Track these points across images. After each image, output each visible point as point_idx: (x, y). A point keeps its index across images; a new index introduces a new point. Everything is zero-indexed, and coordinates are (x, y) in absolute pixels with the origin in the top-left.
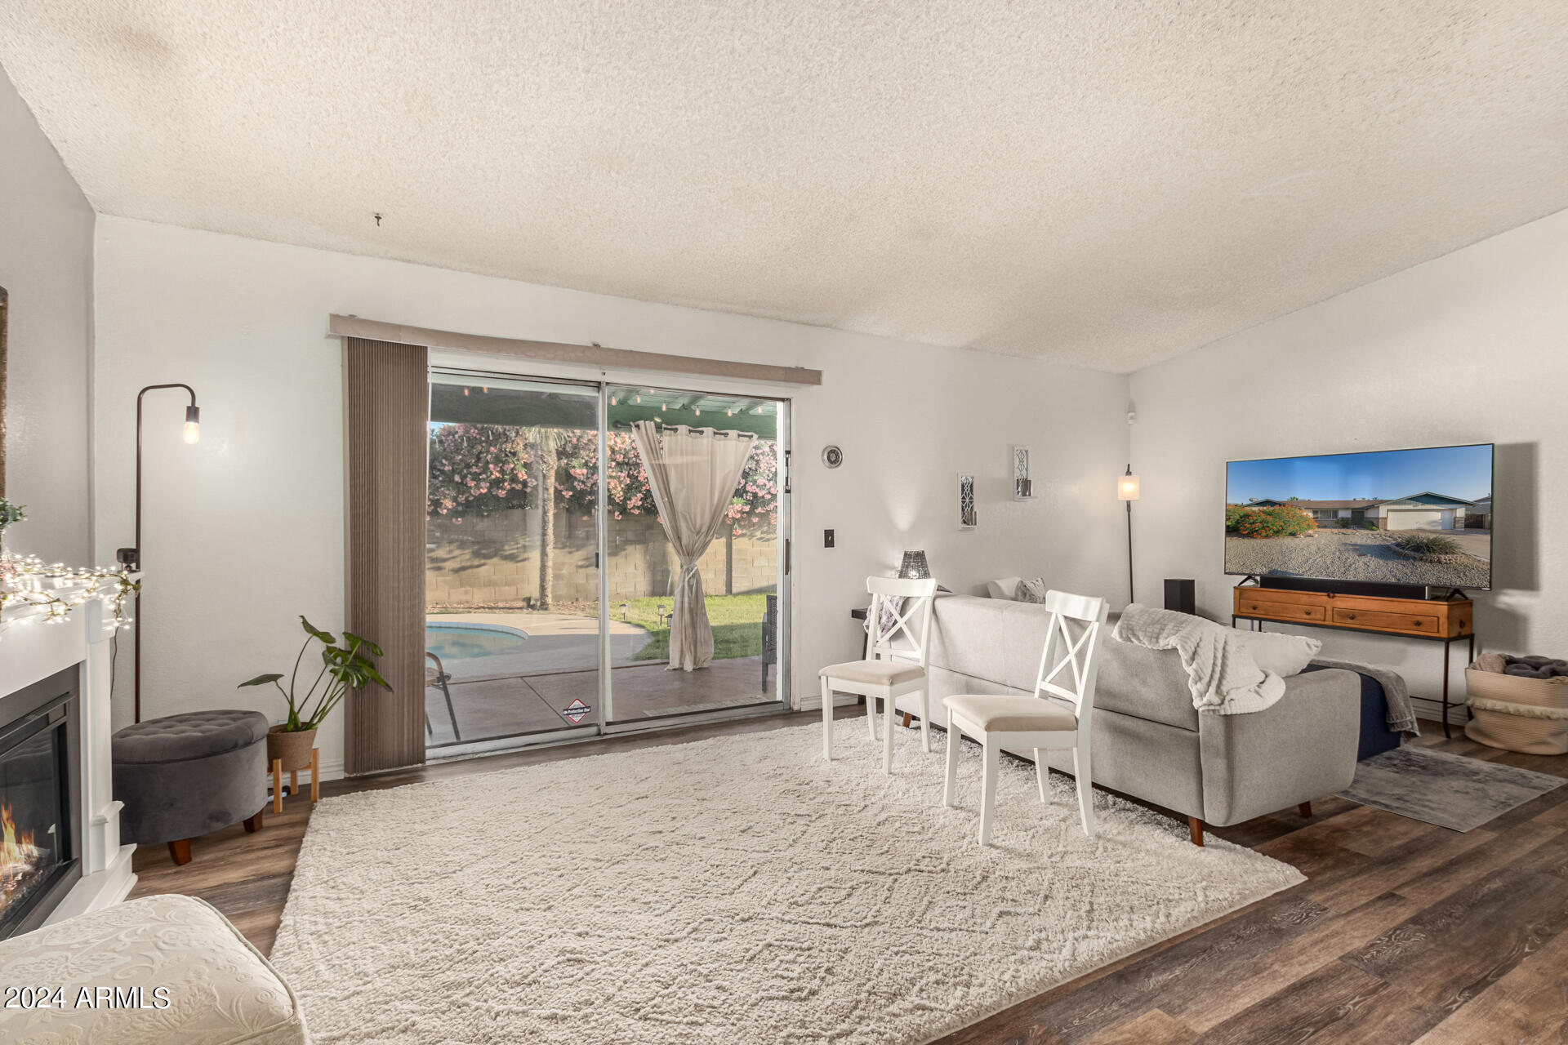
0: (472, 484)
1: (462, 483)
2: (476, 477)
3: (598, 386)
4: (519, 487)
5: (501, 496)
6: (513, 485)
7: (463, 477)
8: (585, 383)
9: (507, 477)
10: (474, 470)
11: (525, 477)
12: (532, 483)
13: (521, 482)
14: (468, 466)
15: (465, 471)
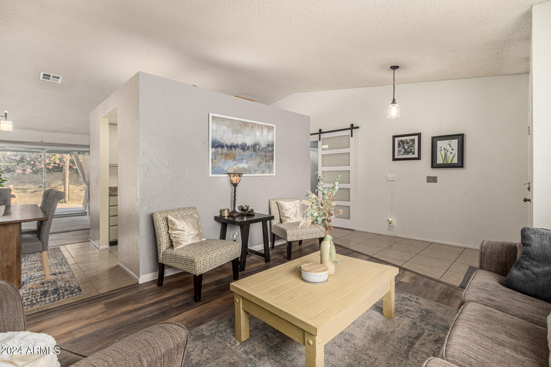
0: (39, 164)
1: (34, 164)
2: (40, 162)
3: (43, 149)
4: (57, 165)
5: (50, 168)
6: (55, 165)
7: (35, 162)
8: (40, 149)
9: (52, 162)
10: (39, 160)
11: (59, 162)
12: (61, 164)
13: (58, 164)
14: (37, 159)
15: (36, 160)
